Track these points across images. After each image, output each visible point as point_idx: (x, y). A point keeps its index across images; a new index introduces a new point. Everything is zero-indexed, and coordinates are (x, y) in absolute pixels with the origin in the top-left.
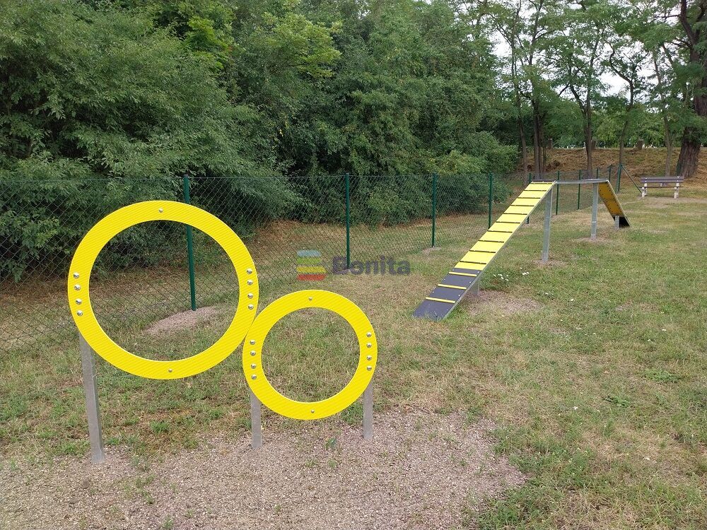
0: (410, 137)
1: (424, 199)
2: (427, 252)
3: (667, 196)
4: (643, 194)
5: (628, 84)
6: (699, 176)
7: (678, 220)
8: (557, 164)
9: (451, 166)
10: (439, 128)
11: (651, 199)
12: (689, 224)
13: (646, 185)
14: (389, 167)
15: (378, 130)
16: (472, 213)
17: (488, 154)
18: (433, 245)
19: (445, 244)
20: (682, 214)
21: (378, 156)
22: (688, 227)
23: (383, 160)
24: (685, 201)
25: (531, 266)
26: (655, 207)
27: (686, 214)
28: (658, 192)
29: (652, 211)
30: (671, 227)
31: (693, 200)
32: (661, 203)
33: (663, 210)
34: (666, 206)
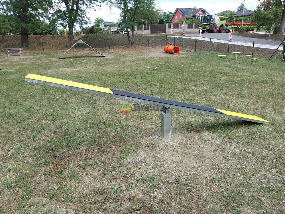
3: (18, 56)
4: (8, 55)
7: (21, 65)
11: (12, 57)
13: (8, 52)
24: (25, 57)
27: (24, 62)
28: (15, 54)
29: (12, 62)
30: (17, 68)
31: (28, 57)
32: (16, 59)
33: (16, 62)
34: (18, 60)
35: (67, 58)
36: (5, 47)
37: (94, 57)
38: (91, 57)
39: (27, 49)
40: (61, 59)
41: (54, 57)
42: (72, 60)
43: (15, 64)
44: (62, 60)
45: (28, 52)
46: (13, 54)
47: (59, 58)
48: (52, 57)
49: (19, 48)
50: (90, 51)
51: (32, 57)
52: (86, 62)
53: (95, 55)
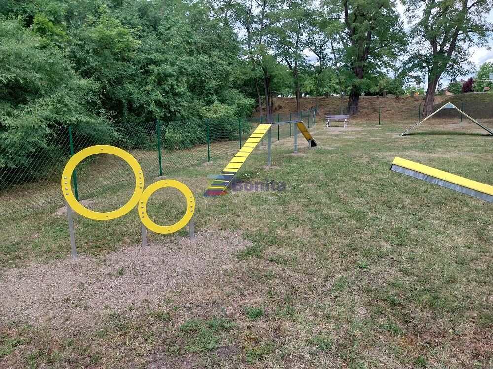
0: (188, 93)
1: (201, 133)
2: (205, 164)
3: (341, 127)
4: (328, 126)
5: (319, 58)
6: (359, 113)
7: (343, 141)
8: (280, 107)
9: (216, 112)
10: (206, 88)
11: (331, 128)
12: (348, 143)
13: (329, 120)
14: (177, 113)
15: (168, 89)
16: (230, 140)
17: (237, 104)
18: (209, 160)
19: (216, 159)
20: (346, 137)
21: (169, 106)
22: (347, 145)
23: (172, 109)
24: (350, 129)
25: (262, 169)
26: (333, 133)
27: (348, 137)
28: (336, 124)
29: (331, 136)
30: (338, 145)
31: (354, 129)
32: (337, 131)
33: (337, 136)
34: (339, 133)
35: (418, 134)
36: (325, 114)
37: (472, 135)
38: (464, 134)
39: (354, 118)
40: (408, 135)
41: (395, 131)
42: (427, 138)
43: (336, 140)
44: (409, 137)
45: (355, 121)
46: (333, 124)
47: (403, 134)
48: (392, 131)
49: (344, 116)
50: (462, 125)
51: (360, 129)
52: (454, 144)
53: (474, 132)
